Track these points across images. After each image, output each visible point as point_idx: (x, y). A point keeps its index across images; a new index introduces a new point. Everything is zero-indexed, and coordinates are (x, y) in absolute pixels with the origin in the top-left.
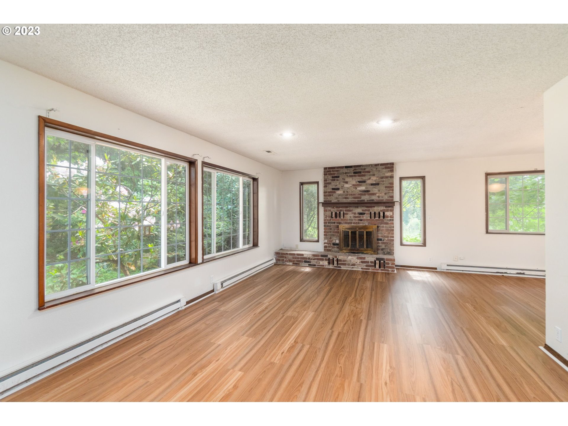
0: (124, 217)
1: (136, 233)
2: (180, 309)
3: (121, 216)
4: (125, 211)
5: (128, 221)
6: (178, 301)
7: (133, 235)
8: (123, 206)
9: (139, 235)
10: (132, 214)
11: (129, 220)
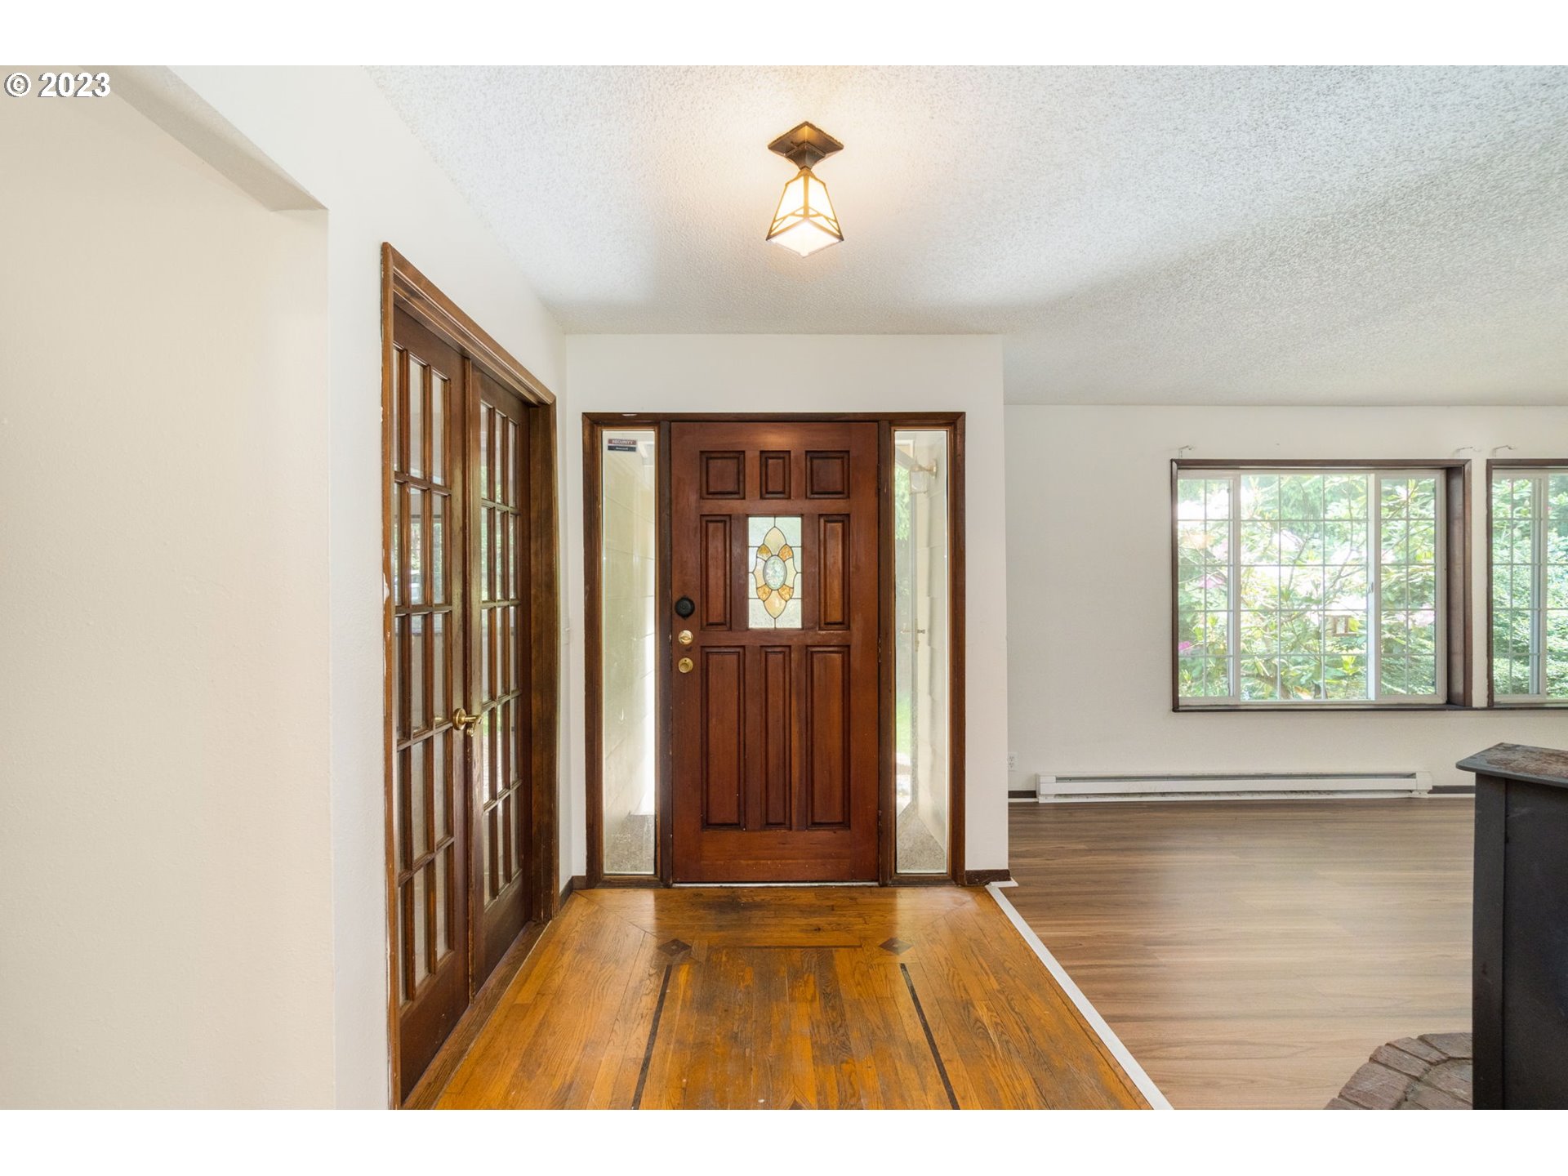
0: (1285, 594)
1: (1312, 628)
2: (1415, 795)
3: (1281, 593)
4: (1290, 582)
5: (1296, 603)
6: (1412, 776)
7: (1306, 629)
8: (1286, 572)
9: (1318, 632)
10: (1302, 591)
11: (1298, 600)
